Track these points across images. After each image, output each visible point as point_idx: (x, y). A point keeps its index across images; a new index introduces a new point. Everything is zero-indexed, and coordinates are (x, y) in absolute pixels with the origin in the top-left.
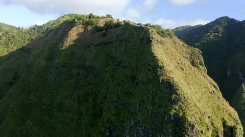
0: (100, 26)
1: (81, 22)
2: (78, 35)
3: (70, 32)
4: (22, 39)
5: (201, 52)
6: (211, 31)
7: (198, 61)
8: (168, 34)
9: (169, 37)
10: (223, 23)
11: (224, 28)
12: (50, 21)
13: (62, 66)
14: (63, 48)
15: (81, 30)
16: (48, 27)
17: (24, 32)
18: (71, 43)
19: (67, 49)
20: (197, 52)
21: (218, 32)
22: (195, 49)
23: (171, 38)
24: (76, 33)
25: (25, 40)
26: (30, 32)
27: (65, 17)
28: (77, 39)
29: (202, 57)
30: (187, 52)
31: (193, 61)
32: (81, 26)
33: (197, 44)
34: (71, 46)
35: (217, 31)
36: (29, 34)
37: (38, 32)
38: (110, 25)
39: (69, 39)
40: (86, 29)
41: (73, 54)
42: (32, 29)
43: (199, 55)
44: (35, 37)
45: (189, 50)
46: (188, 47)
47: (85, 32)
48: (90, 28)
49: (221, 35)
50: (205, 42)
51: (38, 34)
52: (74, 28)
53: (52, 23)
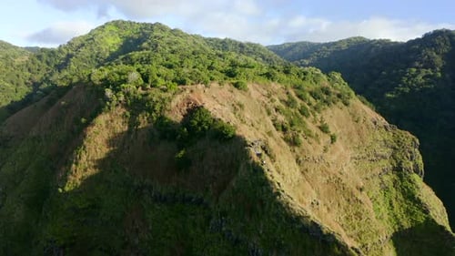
0: (173, 119)
1: (122, 98)
2: (110, 142)
3: (91, 131)
4: (12, 83)
5: (417, 141)
6: (417, 64)
7: (412, 163)
8: (339, 96)
9: (340, 103)
10: (442, 44)
11: (446, 57)
12: (74, 39)
13: (63, 247)
14: (67, 189)
15: (120, 126)
16: (70, 52)
17: (18, 66)
18: (91, 172)
19: (76, 192)
20: (409, 142)
21: (433, 68)
22: (403, 132)
23: (346, 104)
24: (106, 134)
25: (17, 85)
26: (31, 65)
27: (107, 27)
28: (109, 156)
29: (418, 153)
30: (385, 141)
31: (400, 164)
32: (121, 111)
33: (389, 95)
34: (88, 181)
35: (430, 64)
36: (29, 70)
37: (48, 63)
38: (200, 124)
39: (84, 158)
40: (133, 123)
41: (94, 207)
42: (35, 59)
43: (412, 150)
44: (40, 76)
45: (389, 136)
46: (385, 127)
47: (129, 132)
48: (143, 121)
49: (439, 74)
50: (407, 90)
51: (48, 69)
52: (102, 119)
53: (78, 43)
